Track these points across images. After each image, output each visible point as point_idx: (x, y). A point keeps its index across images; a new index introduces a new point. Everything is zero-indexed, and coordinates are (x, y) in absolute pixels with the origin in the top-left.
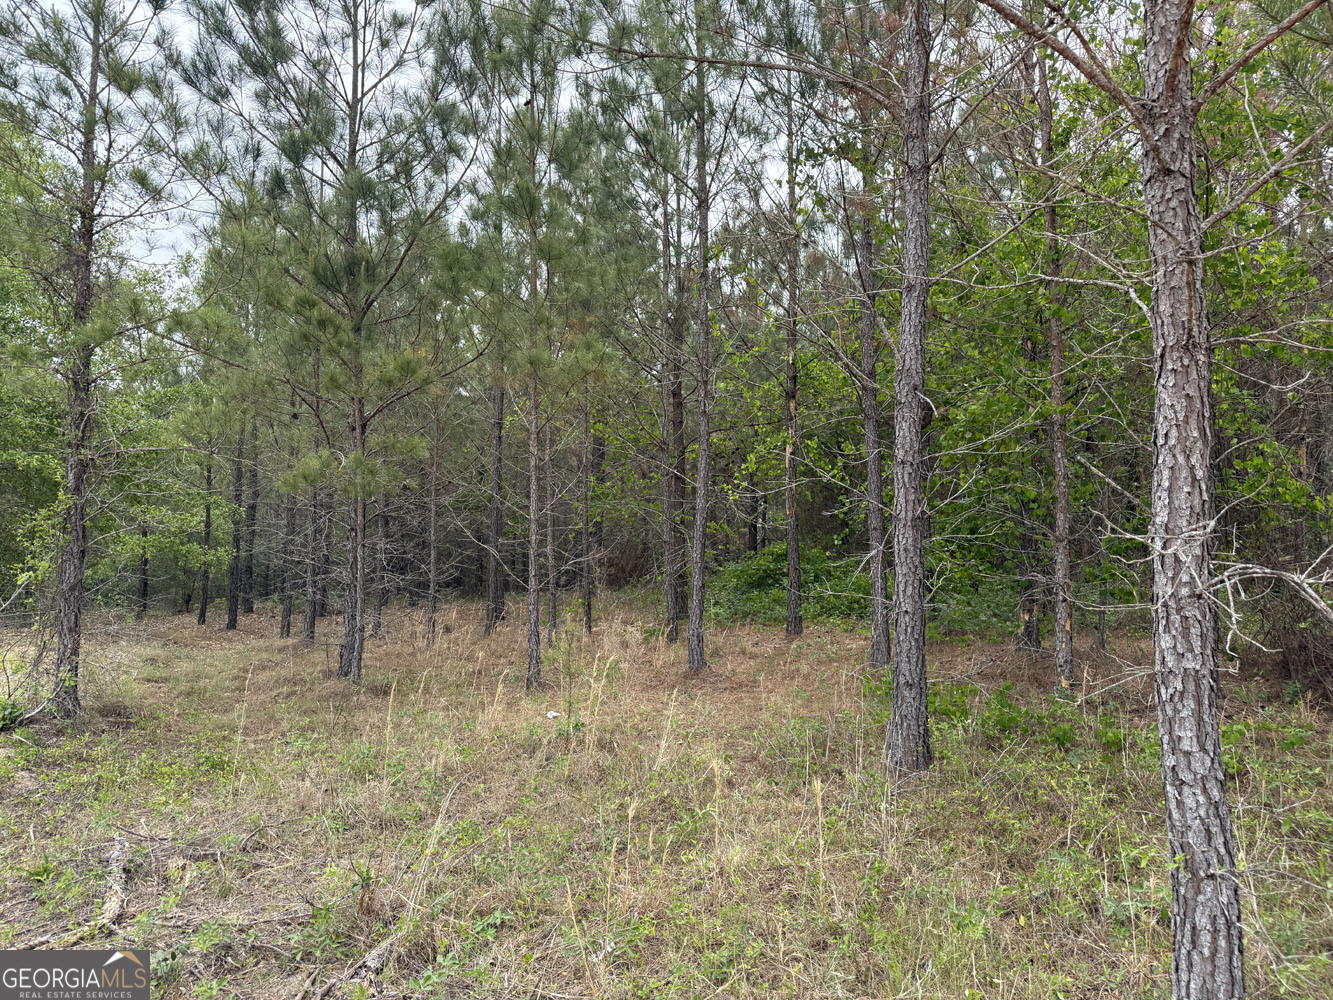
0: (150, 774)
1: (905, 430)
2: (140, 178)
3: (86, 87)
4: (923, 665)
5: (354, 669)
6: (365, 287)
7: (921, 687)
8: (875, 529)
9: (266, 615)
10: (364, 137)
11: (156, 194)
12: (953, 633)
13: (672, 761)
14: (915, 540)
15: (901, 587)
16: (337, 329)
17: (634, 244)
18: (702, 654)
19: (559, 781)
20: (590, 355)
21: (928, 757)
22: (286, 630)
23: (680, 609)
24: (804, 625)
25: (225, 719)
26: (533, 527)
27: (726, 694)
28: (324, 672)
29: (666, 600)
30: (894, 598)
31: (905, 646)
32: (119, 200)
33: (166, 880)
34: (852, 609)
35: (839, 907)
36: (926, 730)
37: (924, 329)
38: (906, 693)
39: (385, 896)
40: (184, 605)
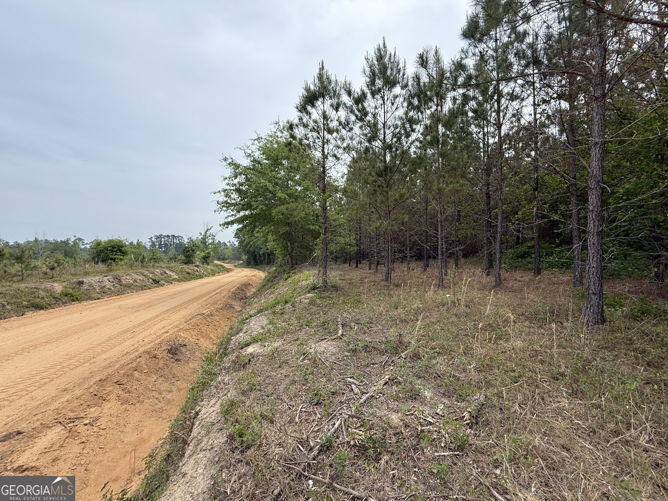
0: (344, 302)
1: (593, 199)
2: (335, 156)
3: (322, 135)
4: (601, 287)
5: (389, 279)
6: (389, 175)
7: (600, 295)
8: (576, 236)
9: (365, 264)
10: (387, 132)
11: (338, 159)
12: (615, 275)
13: (492, 313)
14: (598, 240)
15: (591, 258)
16: (383, 187)
17: (471, 146)
18: (500, 280)
19: (452, 315)
20: (458, 185)
21: (603, 321)
22: (370, 269)
23: (490, 265)
24: (542, 271)
25: (359, 290)
26: (440, 239)
27: (510, 293)
28: (381, 280)
29: (485, 262)
30: (587, 262)
31: (593, 280)
32: (330, 162)
33: (351, 328)
34: (563, 266)
35: (563, 366)
36: (603, 311)
37: (602, 159)
38: (593, 297)
39: (406, 339)
40: (345, 262)
